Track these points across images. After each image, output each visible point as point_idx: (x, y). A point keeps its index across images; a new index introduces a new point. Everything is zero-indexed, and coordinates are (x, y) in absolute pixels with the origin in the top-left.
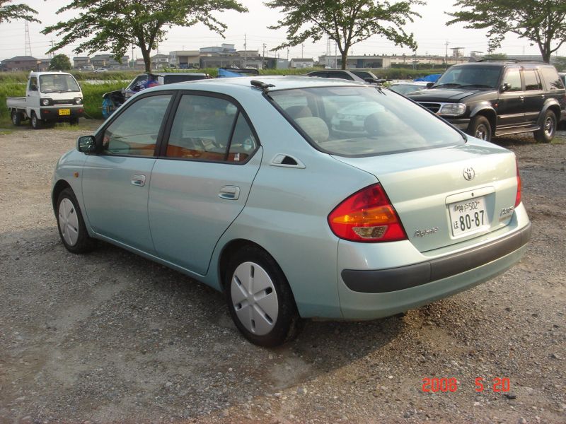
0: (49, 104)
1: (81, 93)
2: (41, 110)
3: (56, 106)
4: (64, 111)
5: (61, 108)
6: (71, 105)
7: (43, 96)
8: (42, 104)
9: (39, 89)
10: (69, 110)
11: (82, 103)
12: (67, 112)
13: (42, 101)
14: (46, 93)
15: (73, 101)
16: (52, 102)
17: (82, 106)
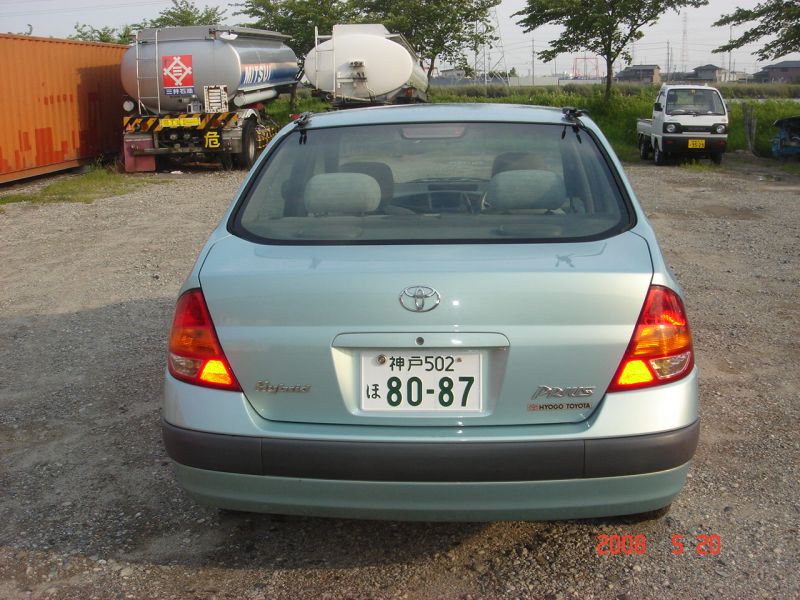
0: (676, 132)
1: (726, 117)
2: (664, 139)
3: (685, 134)
4: (696, 143)
5: (691, 138)
6: (708, 135)
7: (668, 119)
8: (665, 131)
9: (664, 110)
10: (704, 141)
11: (725, 132)
12: (701, 144)
13: (666, 125)
14: (673, 115)
15: (713, 129)
16: (680, 128)
17: (726, 136)
